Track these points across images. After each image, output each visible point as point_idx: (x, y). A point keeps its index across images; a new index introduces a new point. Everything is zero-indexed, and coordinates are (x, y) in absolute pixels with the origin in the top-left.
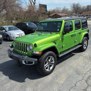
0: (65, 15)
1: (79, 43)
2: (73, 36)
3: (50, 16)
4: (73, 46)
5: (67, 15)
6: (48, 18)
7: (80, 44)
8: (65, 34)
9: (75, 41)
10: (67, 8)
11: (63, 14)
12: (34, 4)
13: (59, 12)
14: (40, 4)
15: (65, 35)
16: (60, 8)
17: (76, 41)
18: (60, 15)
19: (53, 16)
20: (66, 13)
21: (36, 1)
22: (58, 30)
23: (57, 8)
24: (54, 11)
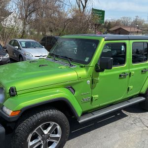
0: (136, 30)
1: (138, 93)
2: (125, 76)
3: (111, 30)
4: (121, 98)
5: (139, 31)
6: (106, 33)
7: (140, 95)
8: (102, 70)
9: (129, 88)
10: (142, 19)
11: (133, 30)
12: (84, 7)
13: (126, 25)
14: (93, 9)
15: (101, 74)
16: (130, 19)
17: (131, 87)
18: (128, 29)
19: (116, 30)
20: (138, 28)
21: (87, 4)
22: (87, 59)
23: (124, 18)
24: (117, 23)
